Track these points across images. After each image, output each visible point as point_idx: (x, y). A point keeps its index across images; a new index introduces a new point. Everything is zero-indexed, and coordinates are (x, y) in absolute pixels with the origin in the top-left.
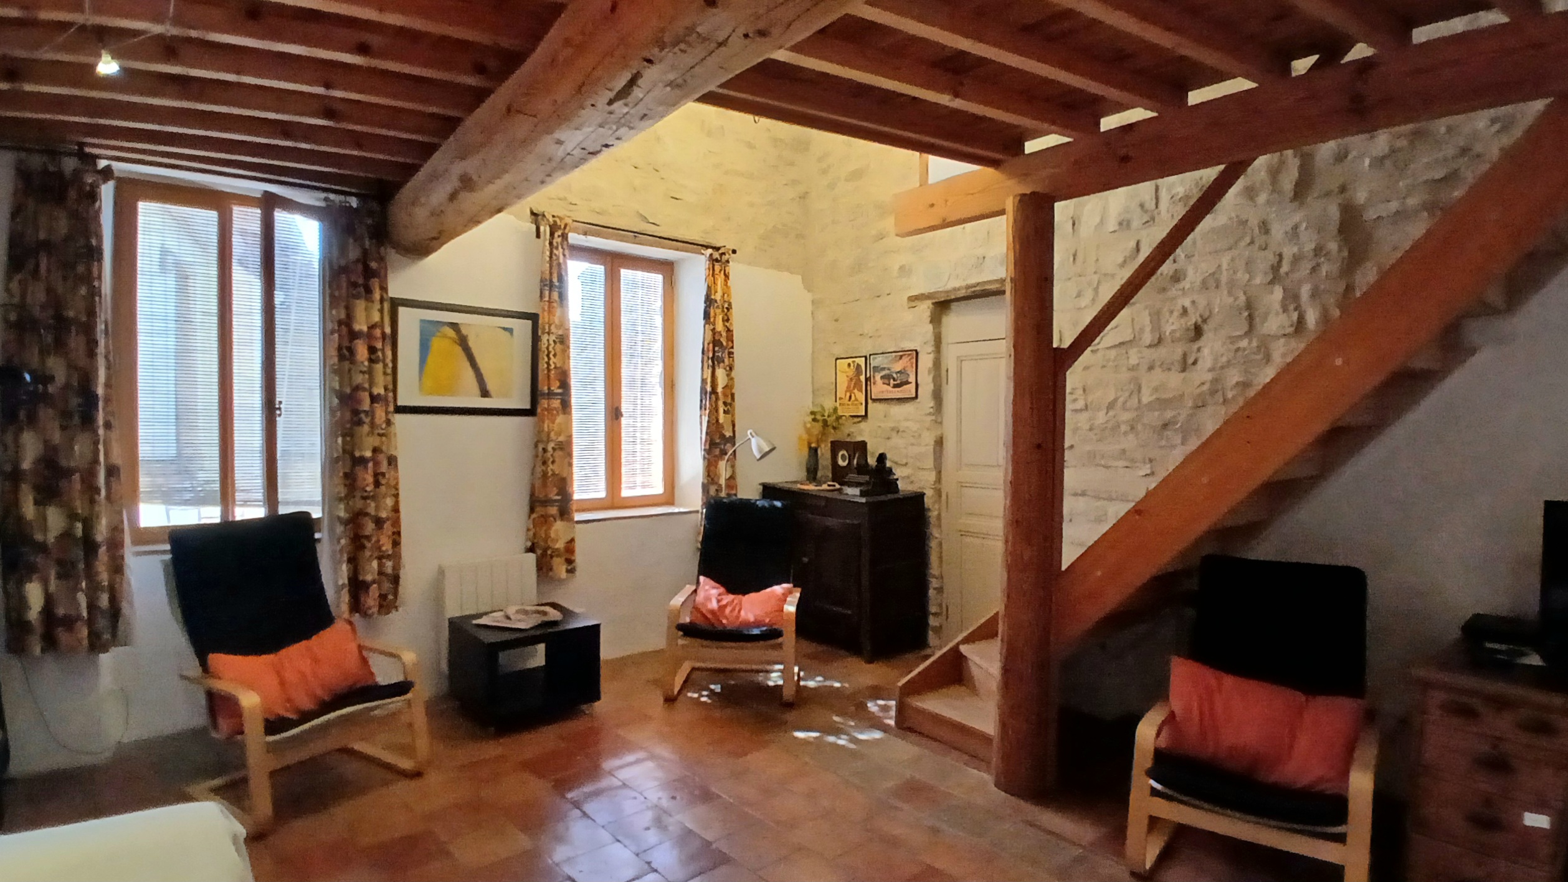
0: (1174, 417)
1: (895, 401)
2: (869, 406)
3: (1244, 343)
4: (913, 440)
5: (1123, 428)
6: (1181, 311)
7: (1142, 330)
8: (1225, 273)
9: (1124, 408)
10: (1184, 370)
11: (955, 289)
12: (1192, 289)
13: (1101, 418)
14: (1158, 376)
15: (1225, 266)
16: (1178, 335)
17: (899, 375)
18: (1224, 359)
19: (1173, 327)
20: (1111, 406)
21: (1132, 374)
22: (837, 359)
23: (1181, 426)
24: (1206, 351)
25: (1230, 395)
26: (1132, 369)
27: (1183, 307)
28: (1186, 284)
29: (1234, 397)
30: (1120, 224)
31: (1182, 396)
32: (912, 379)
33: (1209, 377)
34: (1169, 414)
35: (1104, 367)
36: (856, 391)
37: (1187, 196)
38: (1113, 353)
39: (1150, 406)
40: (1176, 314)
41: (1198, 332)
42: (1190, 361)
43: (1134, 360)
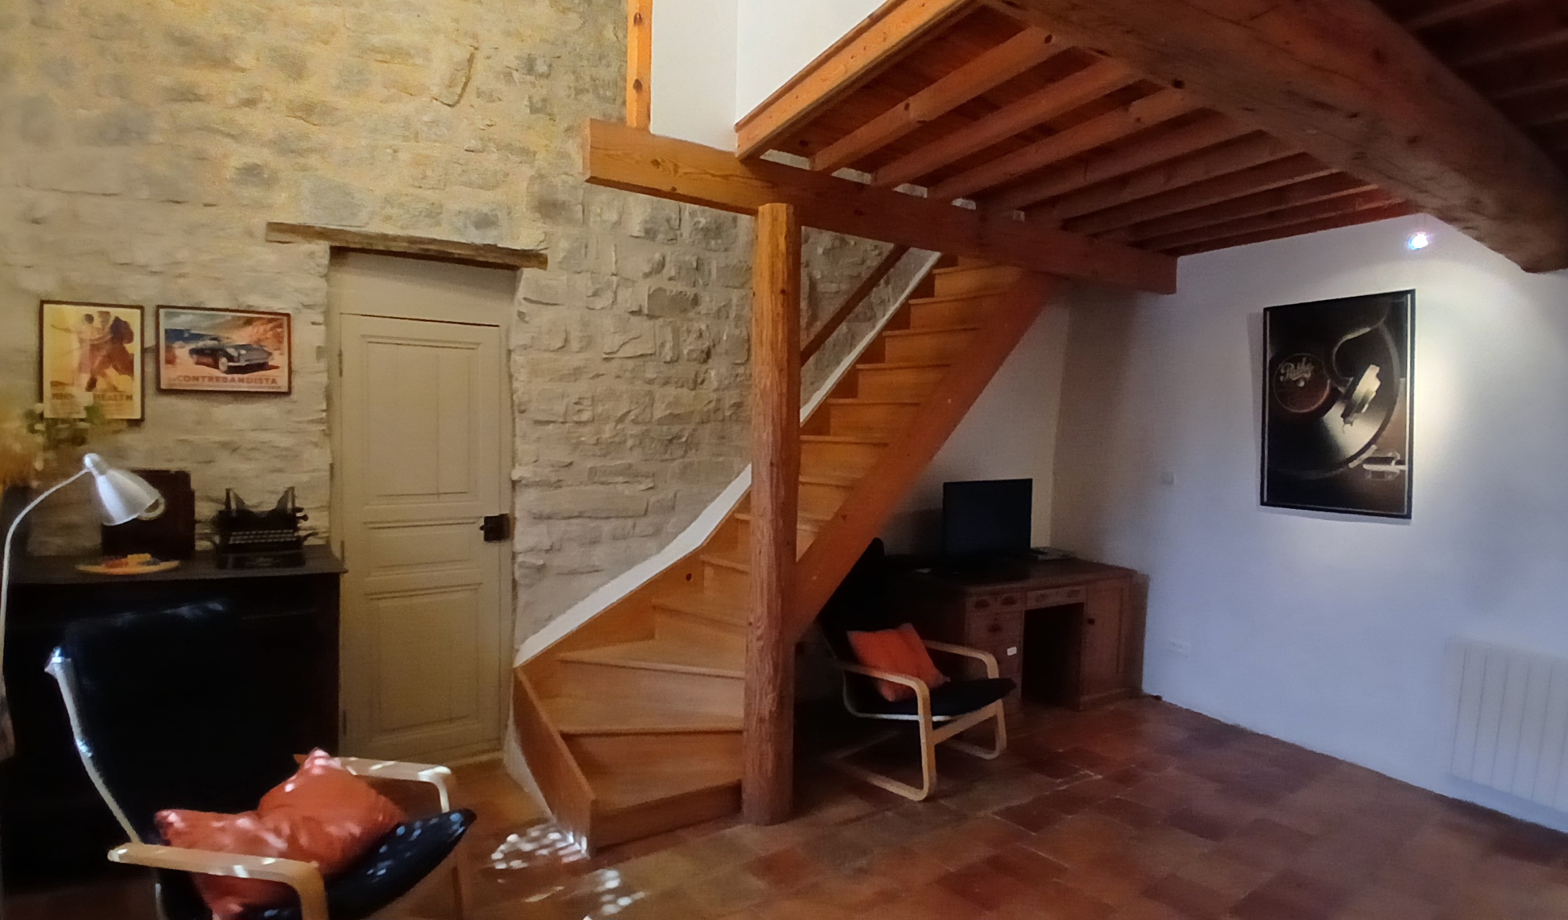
0: (681, 431)
1: (229, 398)
2: (148, 400)
3: (741, 370)
4: (279, 464)
5: (630, 443)
6: (698, 334)
7: (663, 345)
8: (734, 308)
9: (635, 422)
10: (694, 389)
11: (385, 237)
12: (707, 315)
13: (607, 432)
14: (672, 391)
15: (734, 301)
16: (695, 355)
17: (243, 352)
18: (726, 382)
19: (691, 347)
20: (621, 420)
21: (647, 387)
22: (43, 302)
23: (686, 441)
24: (713, 373)
25: (728, 413)
26: (650, 382)
27: (700, 329)
28: (702, 309)
29: (730, 416)
30: (647, 232)
31: (693, 412)
32: (278, 359)
33: (714, 396)
34: (676, 429)
35: (618, 377)
36: (111, 372)
37: (707, 228)
38: (630, 364)
39: (661, 422)
40: (694, 336)
41: (708, 354)
42: (699, 380)
43: (650, 375)
